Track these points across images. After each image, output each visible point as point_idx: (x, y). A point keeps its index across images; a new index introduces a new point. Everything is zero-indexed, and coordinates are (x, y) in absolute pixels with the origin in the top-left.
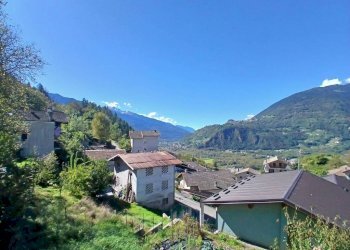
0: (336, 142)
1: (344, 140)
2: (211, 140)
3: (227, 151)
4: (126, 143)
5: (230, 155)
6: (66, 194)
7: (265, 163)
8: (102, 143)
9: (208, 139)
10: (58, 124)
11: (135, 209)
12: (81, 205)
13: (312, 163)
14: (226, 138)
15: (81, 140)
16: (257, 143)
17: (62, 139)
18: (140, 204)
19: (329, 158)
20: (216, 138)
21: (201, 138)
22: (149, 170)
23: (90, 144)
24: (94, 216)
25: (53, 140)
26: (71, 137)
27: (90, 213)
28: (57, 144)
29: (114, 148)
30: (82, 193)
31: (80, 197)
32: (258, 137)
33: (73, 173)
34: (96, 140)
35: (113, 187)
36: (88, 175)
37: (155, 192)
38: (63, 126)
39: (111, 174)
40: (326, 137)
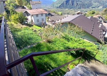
0: (101, 7)
1: (103, 7)
2: (61, 5)
3: (66, 9)
4: (30, 6)
5: (67, 11)
6: (13, 23)
7: (76, 13)
8: (21, 7)
9: (60, 4)
10: (4, 2)
11: (34, 26)
12: (18, 25)
13: (90, 13)
14: (66, 4)
15: (13, 6)
16: (77, 6)
17: (7, 6)
18: (36, 25)
19: (96, 12)
20: (63, 4)
21: (58, 4)
22: (37, 15)
23: (17, 8)
24: (22, 28)
25: (4, 8)
26: (9, 6)
27: (20, 27)
28: (5, 9)
29: (26, 8)
30: (17, 23)
31: (17, 24)
32: (77, 4)
33: (13, 17)
34: (19, 6)
35: (27, 21)
36: (17, 17)
37: (40, 22)
38: (6, 2)
39: (26, 17)
40: (99, 5)
